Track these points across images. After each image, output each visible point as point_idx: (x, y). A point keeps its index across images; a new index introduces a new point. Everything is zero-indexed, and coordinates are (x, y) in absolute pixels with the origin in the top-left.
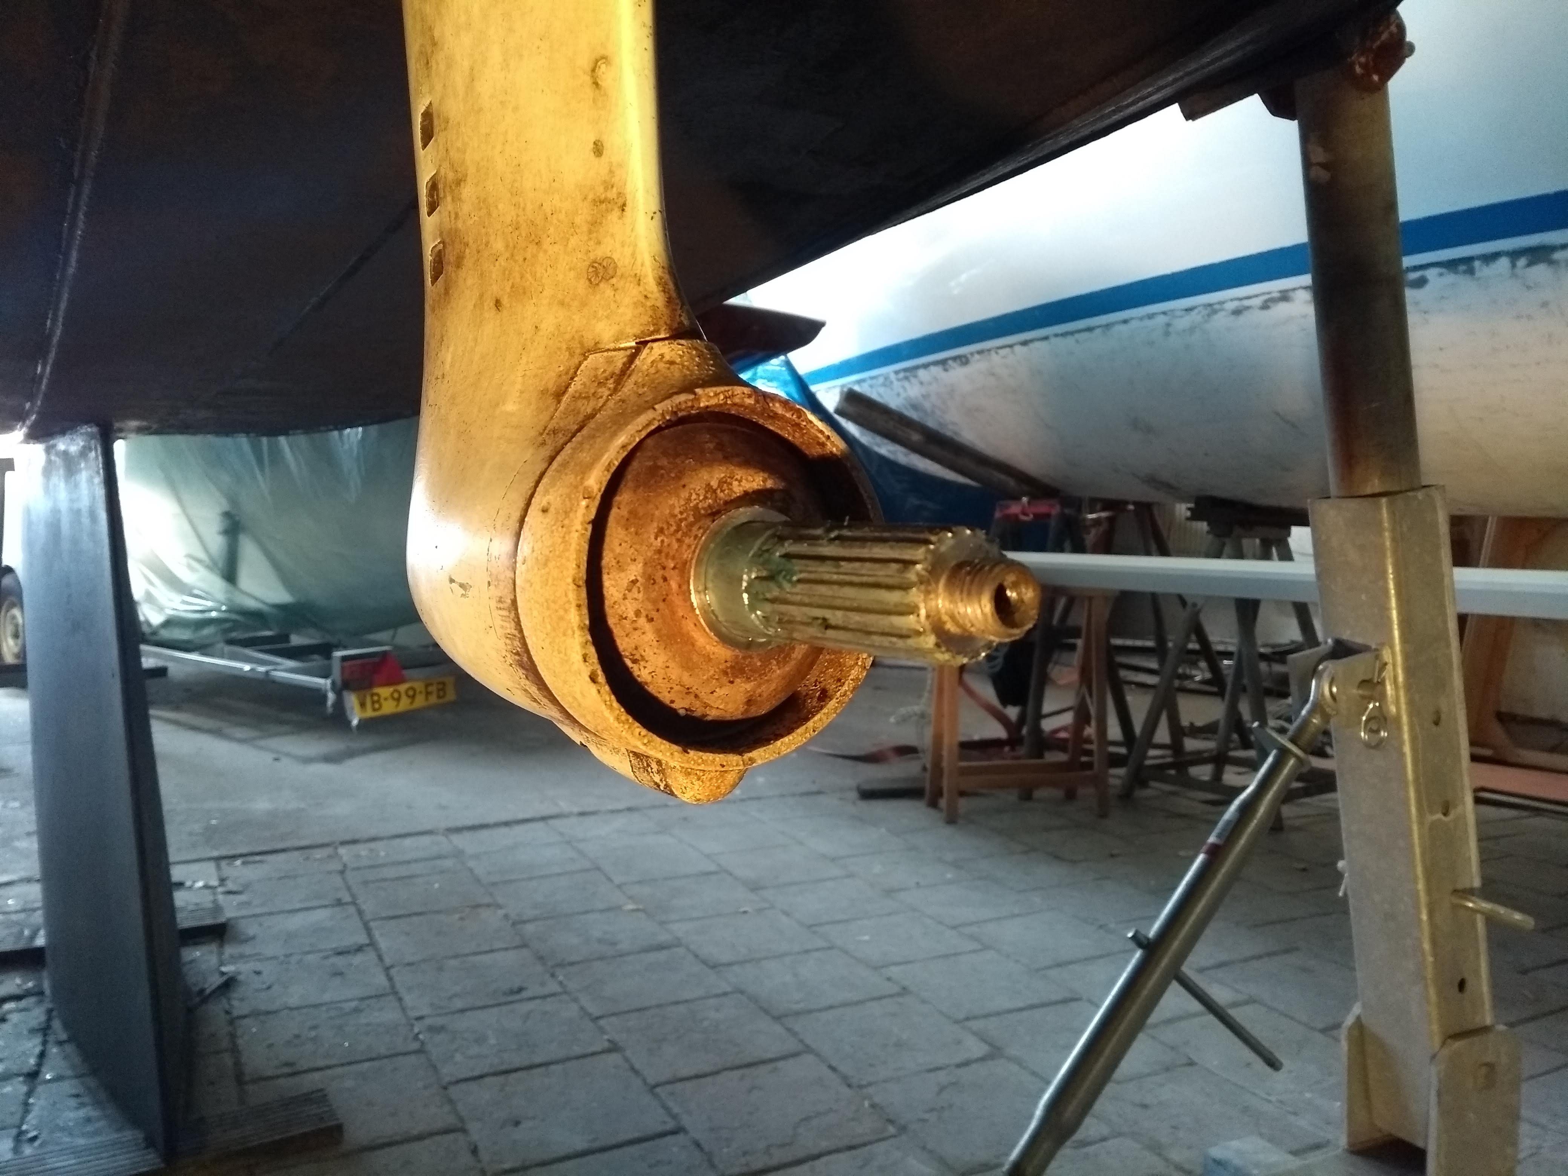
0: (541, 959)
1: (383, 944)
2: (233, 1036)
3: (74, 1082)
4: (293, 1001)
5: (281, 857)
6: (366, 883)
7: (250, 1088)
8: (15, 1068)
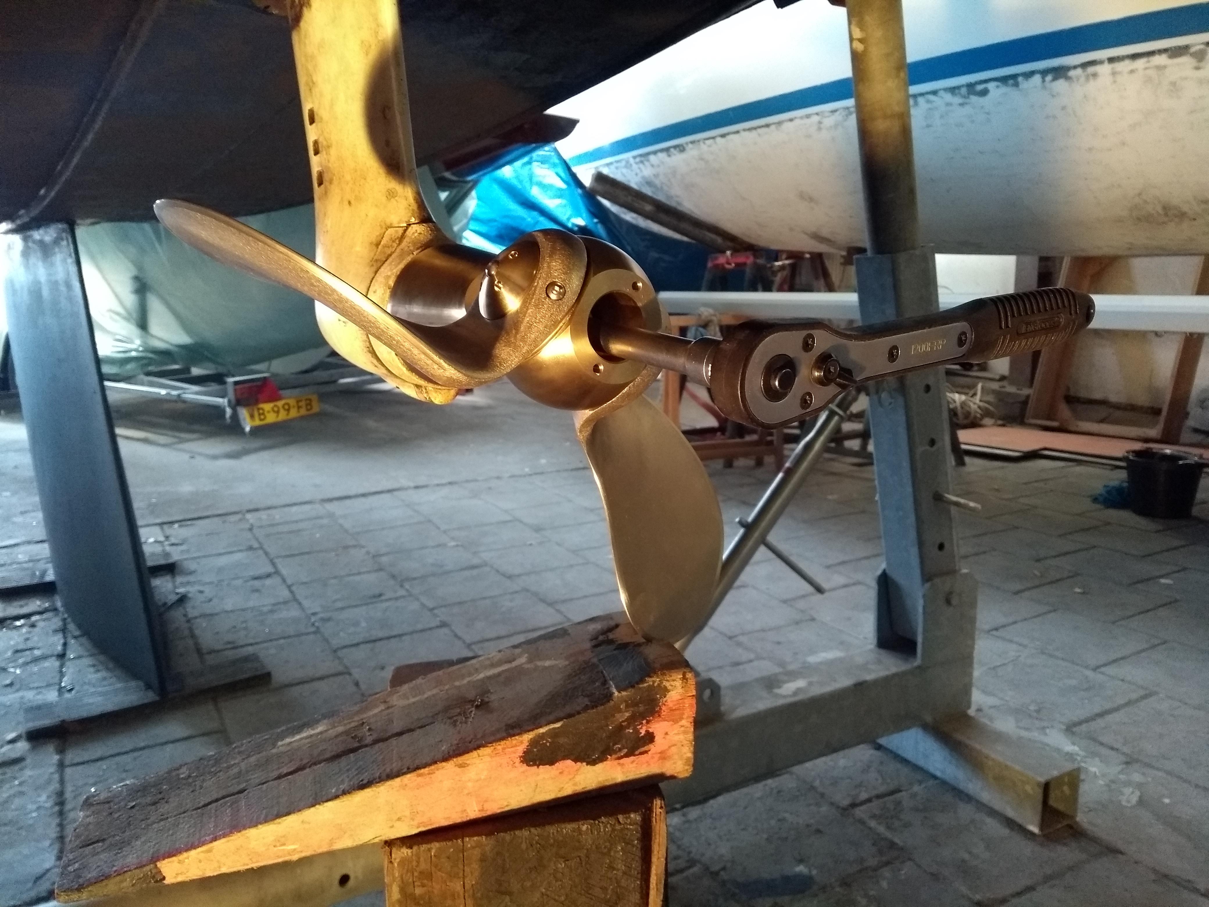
0: (393, 577)
1: (284, 572)
2: (191, 630)
3: (91, 658)
4: (229, 607)
5: (207, 521)
6: (268, 536)
7: (207, 657)
8: (49, 653)
